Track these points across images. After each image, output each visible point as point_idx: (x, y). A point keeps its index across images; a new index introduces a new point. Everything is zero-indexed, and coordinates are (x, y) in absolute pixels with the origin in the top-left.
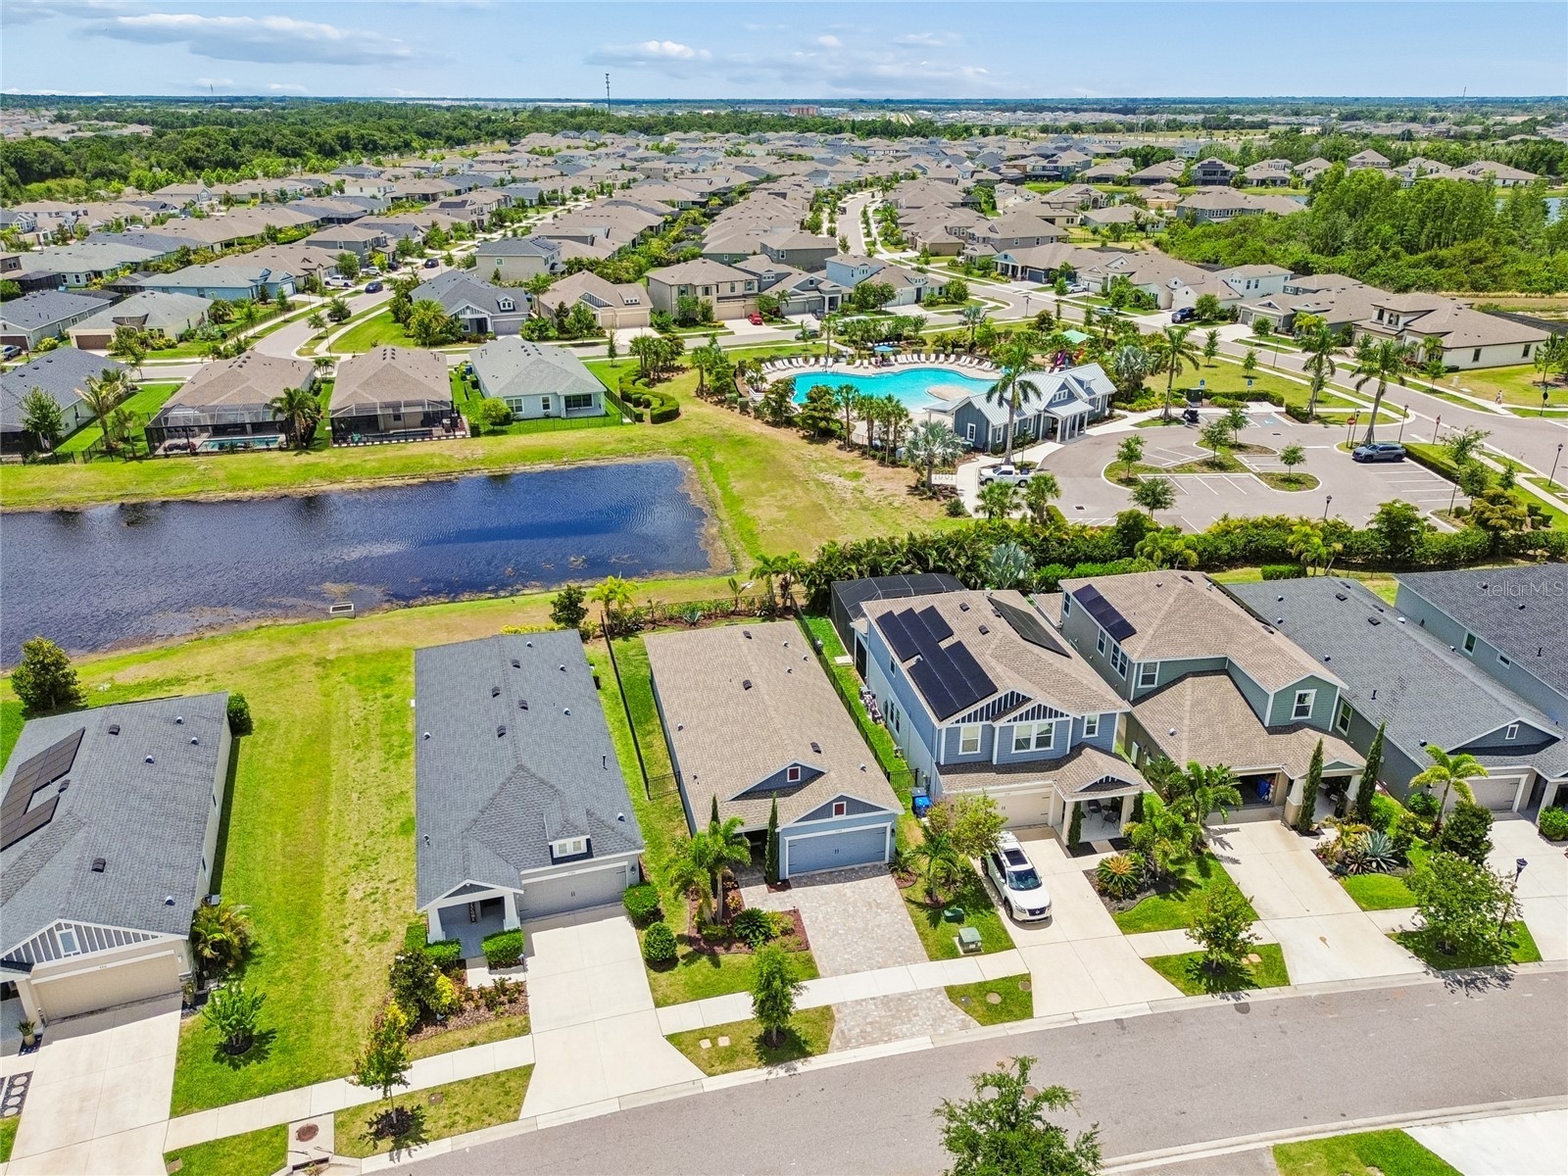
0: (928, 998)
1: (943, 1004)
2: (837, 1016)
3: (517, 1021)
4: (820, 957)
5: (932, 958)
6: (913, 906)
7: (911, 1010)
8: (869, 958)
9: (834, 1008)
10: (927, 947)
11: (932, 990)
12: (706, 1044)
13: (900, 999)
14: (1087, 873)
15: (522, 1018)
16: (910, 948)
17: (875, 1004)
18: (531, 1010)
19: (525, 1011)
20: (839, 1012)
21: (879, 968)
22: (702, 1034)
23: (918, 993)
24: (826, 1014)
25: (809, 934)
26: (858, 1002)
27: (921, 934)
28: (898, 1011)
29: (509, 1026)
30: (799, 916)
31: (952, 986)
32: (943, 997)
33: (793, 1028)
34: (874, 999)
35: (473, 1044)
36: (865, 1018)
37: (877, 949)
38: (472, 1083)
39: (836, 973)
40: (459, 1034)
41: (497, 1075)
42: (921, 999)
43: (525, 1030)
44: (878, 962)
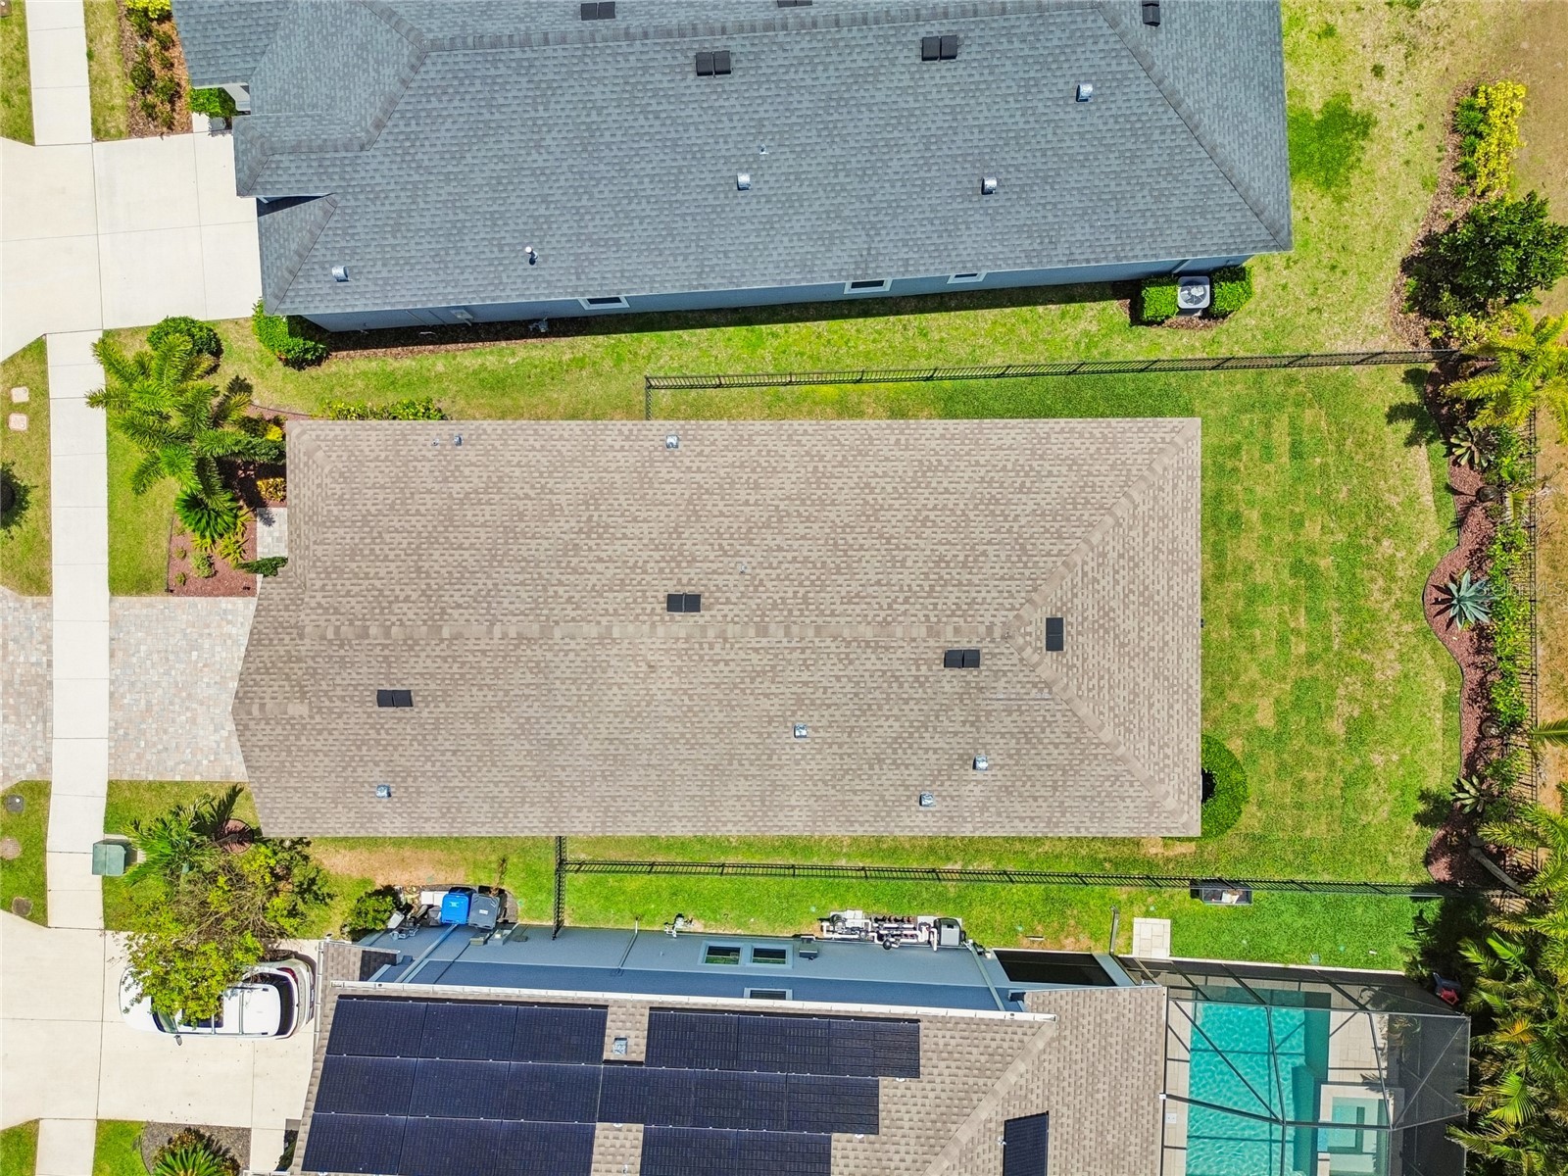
0: (34, 749)
1: (18, 767)
2: (29, 600)
3: (120, 120)
4: (150, 605)
5: (113, 785)
6: (223, 794)
7: (18, 715)
8: (133, 684)
9: (44, 599)
10: (134, 785)
11: (49, 760)
12: (20, 395)
13: (40, 704)
14: (243, 1134)
15: (123, 127)
16: (140, 757)
17: (38, 664)
18: (135, 141)
19: (133, 131)
20: (35, 606)
21: (112, 695)
22: (41, 393)
23: (47, 736)
24: (36, 582)
25: (202, 602)
26: (47, 639)
27: (162, 785)
28: (20, 694)
29: (113, 108)
30: (238, 595)
31: (48, 796)
32: (29, 772)
33: (14, 529)
34: (50, 664)
35: (90, 56)
36: (15, 640)
37: (148, 702)
38: (17, 55)
39: (115, 622)
40: (110, 37)
41: (25, 92)
42: (35, 737)
43: (100, 133)
44: (123, 696)
